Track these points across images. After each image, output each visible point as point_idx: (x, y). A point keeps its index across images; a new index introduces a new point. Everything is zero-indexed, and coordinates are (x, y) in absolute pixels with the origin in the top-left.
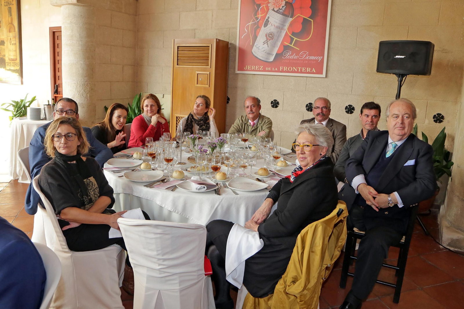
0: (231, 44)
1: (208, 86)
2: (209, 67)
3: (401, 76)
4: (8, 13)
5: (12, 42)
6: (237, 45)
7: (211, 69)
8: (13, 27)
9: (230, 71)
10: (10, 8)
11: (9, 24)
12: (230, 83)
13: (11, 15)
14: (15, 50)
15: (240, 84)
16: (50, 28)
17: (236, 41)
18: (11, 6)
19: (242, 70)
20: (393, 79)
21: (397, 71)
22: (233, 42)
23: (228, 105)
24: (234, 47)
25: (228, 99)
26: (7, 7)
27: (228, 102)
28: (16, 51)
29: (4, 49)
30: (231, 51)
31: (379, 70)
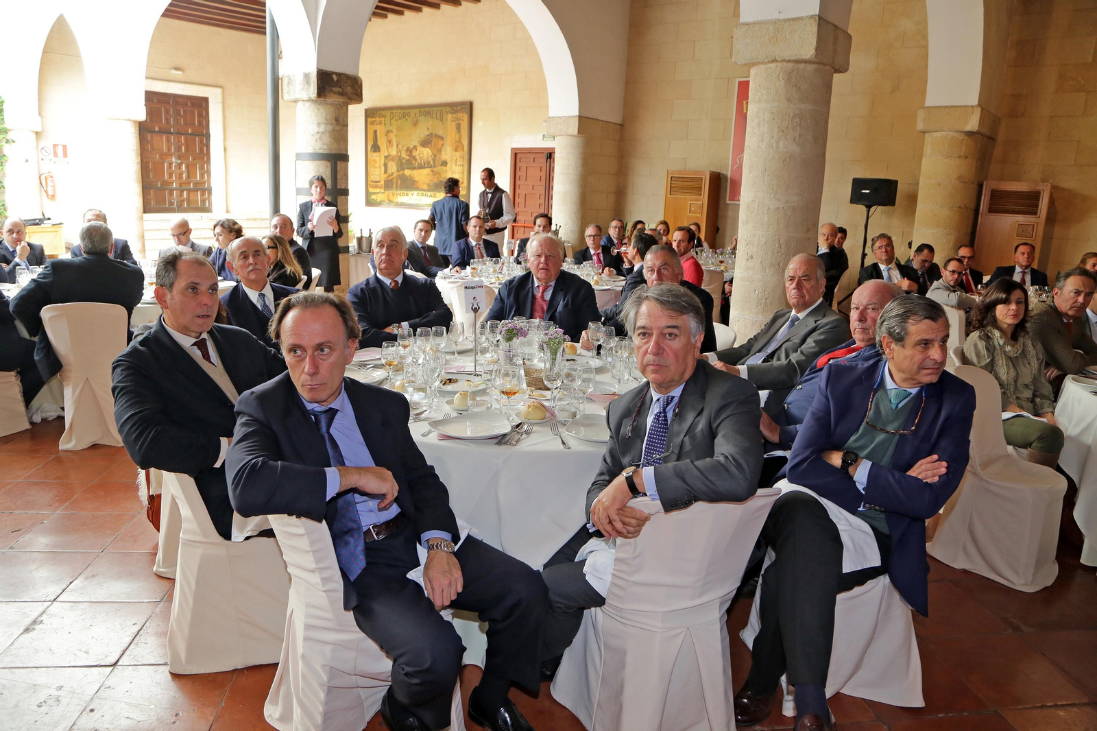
0: (722, 174)
1: (699, 215)
2: (702, 197)
3: (869, 207)
4: (455, 129)
5: (459, 163)
6: (729, 176)
7: (704, 199)
8: (461, 146)
9: (721, 201)
10: (459, 124)
11: (456, 142)
12: (720, 214)
13: (459, 132)
14: (462, 171)
15: (730, 214)
16: (512, 149)
17: (727, 171)
18: (460, 122)
19: (734, 200)
20: (862, 208)
21: (864, 203)
22: (724, 172)
23: (718, 235)
24: (726, 178)
25: (718, 229)
26: (454, 124)
27: (717, 232)
28: (463, 173)
29: (446, 171)
30: (723, 181)
31: (852, 201)
